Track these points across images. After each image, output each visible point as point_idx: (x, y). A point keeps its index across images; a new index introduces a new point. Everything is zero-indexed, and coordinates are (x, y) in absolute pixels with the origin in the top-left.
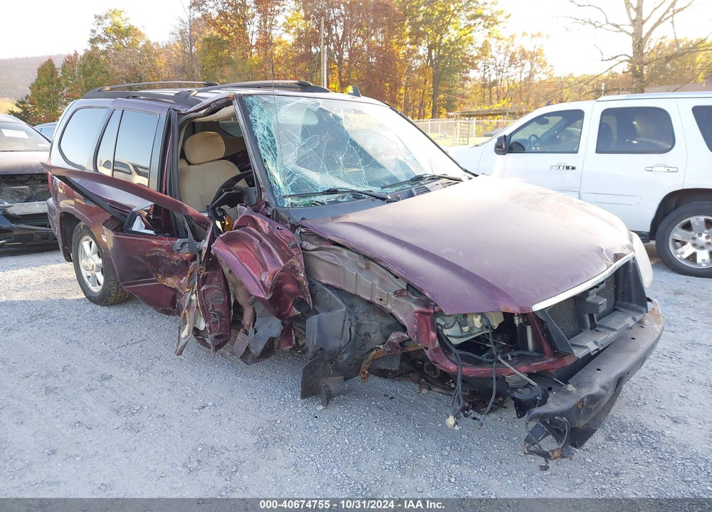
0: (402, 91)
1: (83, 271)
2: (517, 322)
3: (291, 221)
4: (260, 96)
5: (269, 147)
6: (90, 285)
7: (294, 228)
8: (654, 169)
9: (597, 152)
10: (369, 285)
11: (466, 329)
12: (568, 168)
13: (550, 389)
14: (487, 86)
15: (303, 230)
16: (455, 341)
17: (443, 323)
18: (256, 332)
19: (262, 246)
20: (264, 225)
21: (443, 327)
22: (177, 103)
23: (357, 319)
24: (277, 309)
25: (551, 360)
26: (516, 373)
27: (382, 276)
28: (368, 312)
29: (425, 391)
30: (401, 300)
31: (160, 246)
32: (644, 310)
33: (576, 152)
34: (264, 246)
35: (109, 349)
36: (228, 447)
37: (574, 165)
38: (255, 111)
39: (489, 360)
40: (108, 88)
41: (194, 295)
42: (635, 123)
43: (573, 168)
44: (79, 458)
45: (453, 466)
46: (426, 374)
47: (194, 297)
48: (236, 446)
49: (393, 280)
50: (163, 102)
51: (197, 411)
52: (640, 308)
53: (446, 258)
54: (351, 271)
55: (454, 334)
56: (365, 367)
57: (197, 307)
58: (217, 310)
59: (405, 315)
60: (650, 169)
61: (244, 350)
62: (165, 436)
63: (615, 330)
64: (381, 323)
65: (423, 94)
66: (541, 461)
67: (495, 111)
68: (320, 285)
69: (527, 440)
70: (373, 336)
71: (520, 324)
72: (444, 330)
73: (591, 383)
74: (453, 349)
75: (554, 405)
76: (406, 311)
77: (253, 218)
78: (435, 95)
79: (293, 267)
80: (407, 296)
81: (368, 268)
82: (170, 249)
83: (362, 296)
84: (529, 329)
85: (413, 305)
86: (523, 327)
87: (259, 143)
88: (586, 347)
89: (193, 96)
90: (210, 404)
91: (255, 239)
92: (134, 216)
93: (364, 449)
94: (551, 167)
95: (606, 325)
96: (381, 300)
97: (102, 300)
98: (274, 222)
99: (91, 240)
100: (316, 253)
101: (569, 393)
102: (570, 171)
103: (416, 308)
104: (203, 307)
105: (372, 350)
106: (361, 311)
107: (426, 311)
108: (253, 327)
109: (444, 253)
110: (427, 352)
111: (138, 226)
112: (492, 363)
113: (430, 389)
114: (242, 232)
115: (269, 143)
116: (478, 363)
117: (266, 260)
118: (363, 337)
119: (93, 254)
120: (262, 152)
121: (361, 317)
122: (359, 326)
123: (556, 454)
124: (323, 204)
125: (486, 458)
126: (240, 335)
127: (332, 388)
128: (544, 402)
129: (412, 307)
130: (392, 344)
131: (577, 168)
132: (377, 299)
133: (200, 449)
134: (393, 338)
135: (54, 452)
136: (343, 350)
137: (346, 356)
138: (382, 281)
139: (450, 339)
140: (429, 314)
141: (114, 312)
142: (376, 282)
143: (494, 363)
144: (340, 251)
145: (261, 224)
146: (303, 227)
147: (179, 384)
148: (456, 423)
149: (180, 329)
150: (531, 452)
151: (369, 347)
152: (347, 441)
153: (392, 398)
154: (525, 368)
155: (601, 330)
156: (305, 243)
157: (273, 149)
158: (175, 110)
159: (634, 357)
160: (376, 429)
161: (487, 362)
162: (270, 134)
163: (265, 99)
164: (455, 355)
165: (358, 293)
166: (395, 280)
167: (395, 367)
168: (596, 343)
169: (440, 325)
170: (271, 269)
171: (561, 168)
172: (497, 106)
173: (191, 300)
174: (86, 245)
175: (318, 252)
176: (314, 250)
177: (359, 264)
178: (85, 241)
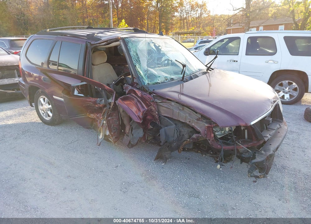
0: (146, 22)
1: (40, 111)
2: (242, 129)
3: (149, 91)
4: (130, 38)
5: (137, 60)
6: (44, 117)
7: (150, 93)
8: (269, 62)
9: (246, 55)
10: (184, 116)
11: (223, 132)
12: (234, 61)
13: (255, 153)
14: (182, 19)
15: (154, 95)
16: (219, 137)
17: (215, 130)
18: (133, 135)
19: (138, 101)
20: (139, 93)
21: (215, 132)
22: (88, 39)
23: (179, 129)
24: (144, 126)
25: (256, 142)
26: (243, 147)
27: (190, 113)
28: (182, 127)
29: (204, 156)
30: (199, 122)
31: (90, 102)
32: (282, 121)
33: (238, 55)
34: (139, 101)
35: (65, 145)
36: (134, 182)
37: (237, 60)
38: (130, 45)
39: (233, 143)
40: (48, 30)
41: (105, 121)
42: (258, 41)
43: (237, 61)
44: (77, 190)
45: (222, 183)
46: (201, 149)
47: (105, 122)
48: (137, 181)
49: (195, 114)
50: (81, 38)
51: (115, 168)
52: (281, 121)
53: (216, 105)
54: (176, 111)
55: (219, 134)
56: (181, 148)
57: (106, 125)
58: (115, 127)
59: (201, 128)
60: (267, 62)
61: (128, 142)
62: (107, 179)
63: (275, 130)
64: (188, 131)
65: (155, 23)
66: (254, 179)
67: (189, 32)
68: (163, 117)
69: (249, 172)
70: (185, 135)
71: (243, 129)
72: (216, 133)
73: (269, 150)
74: (219, 140)
75: (258, 159)
76: (201, 126)
77: (134, 90)
78: (160, 23)
79: (151, 110)
80: (201, 120)
81: (183, 109)
82: (95, 103)
83: (181, 120)
84: (246, 131)
85: (205, 124)
86: (244, 130)
87: (132, 58)
88: (268, 137)
89: (96, 36)
90: (119, 165)
91: (135, 99)
92: (74, 88)
93: (187, 179)
94: (228, 61)
95: (270, 127)
96: (189, 122)
97: (51, 123)
98: (143, 92)
99: (45, 97)
100: (161, 104)
101: (262, 154)
102: (235, 63)
103: (207, 125)
104: (108, 126)
105: (184, 141)
106: (180, 126)
107: (210, 126)
108: (131, 133)
109: (214, 103)
110: (209, 142)
111: (76, 93)
112: (234, 144)
113: (206, 155)
114: (130, 96)
115: (136, 58)
116: (228, 144)
117: (140, 107)
118: (182, 136)
119: (46, 104)
120: (134, 62)
121: (181, 128)
122: (180, 132)
123: (262, 176)
124: (159, 83)
125: (232, 180)
126: (125, 137)
127: (167, 156)
128: (254, 158)
129: (205, 125)
130: (193, 139)
131: (238, 61)
132: (188, 122)
133: (124, 184)
134: (194, 136)
135: (65, 188)
136: (174, 142)
137: (175, 144)
138: (190, 114)
139: (217, 136)
140: (211, 127)
141: (58, 129)
142: (187, 115)
143: (235, 144)
144: (171, 103)
145: (137, 93)
146: (154, 93)
147: (102, 158)
148: (221, 167)
149: (98, 135)
150: (251, 176)
151: (183, 140)
152: (179, 177)
153: (189, 159)
154: (246, 145)
155: (270, 130)
156: (156, 100)
157: (138, 61)
158: (88, 42)
159: (281, 139)
160: (188, 171)
161: (232, 144)
162: (137, 55)
163: (133, 39)
164: (220, 142)
165: (179, 119)
166: (196, 114)
167: (191, 147)
168: (270, 135)
169: (214, 131)
170: (142, 110)
171: (232, 61)
172: (191, 30)
173: (103, 123)
174: (42, 100)
175: (162, 103)
176: (160, 103)
177: (180, 108)
178: (41, 98)
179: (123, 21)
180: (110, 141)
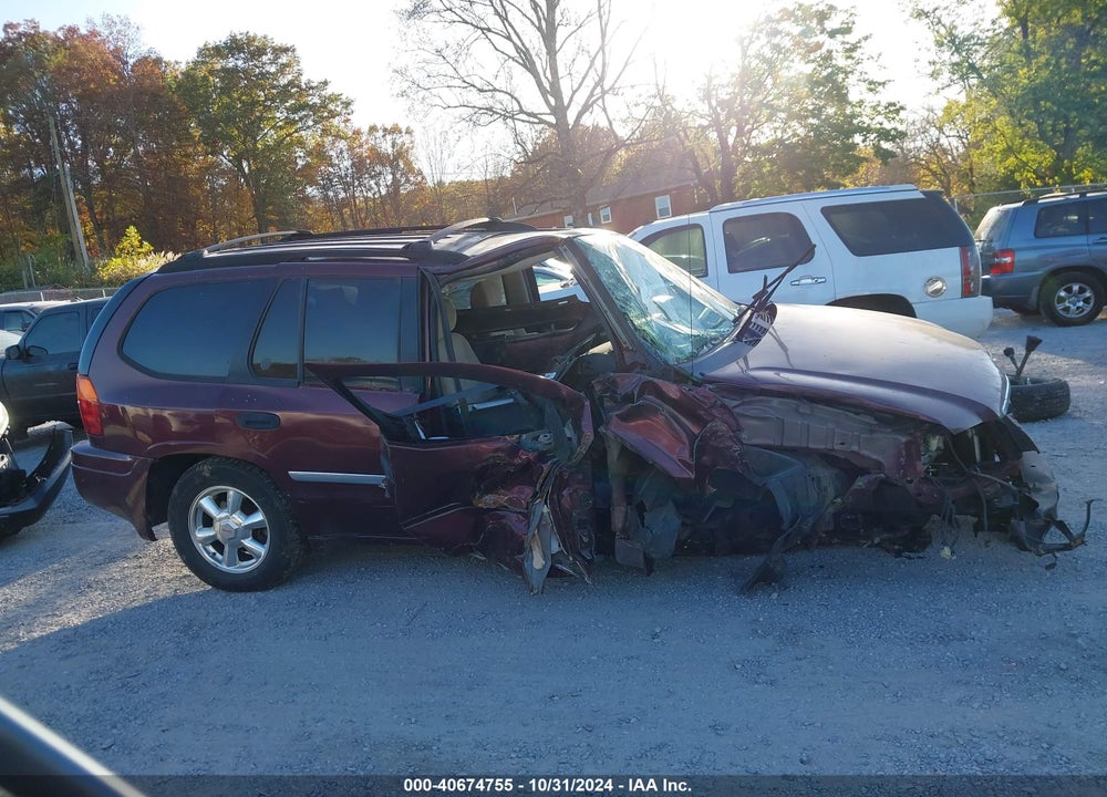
1: (201, 547)
3: (694, 378)
6: (223, 567)
8: (802, 282)
9: (731, 271)
10: (824, 432)
15: (711, 386)
18: (651, 531)
19: (670, 415)
20: (672, 390)
23: (813, 474)
27: (833, 418)
30: (875, 436)
31: (497, 450)
35: (402, 626)
41: (546, 506)
47: (546, 511)
49: (853, 419)
54: (794, 422)
57: (551, 521)
59: (883, 451)
60: (797, 283)
61: (642, 557)
68: (751, 447)
76: (884, 447)
77: (654, 383)
79: (714, 432)
81: (812, 412)
82: (513, 451)
84: (976, 439)
85: (899, 437)
91: (661, 408)
96: (842, 444)
99: (224, 488)
100: (740, 410)
103: (904, 440)
104: (557, 521)
105: (828, 507)
107: (912, 439)
108: (643, 526)
110: (910, 487)
114: (646, 401)
117: (680, 431)
119: (233, 512)
122: (818, 479)
123: (1078, 542)
129: (897, 439)
130: (856, 492)
132: (837, 444)
134: (860, 483)
138: (838, 423)
140: (914, 442)
142: (831, 426)
144: (769, 401)
145: (666, 388)
146: (709, 383)
166: (856, 417)
173: (542, 514)
174: (207, 504)
175: (742, 407)
176: (736, 406)
177: (801, 410)
178: (204, 496)
179: (132, 230)
180: (562, 571)
